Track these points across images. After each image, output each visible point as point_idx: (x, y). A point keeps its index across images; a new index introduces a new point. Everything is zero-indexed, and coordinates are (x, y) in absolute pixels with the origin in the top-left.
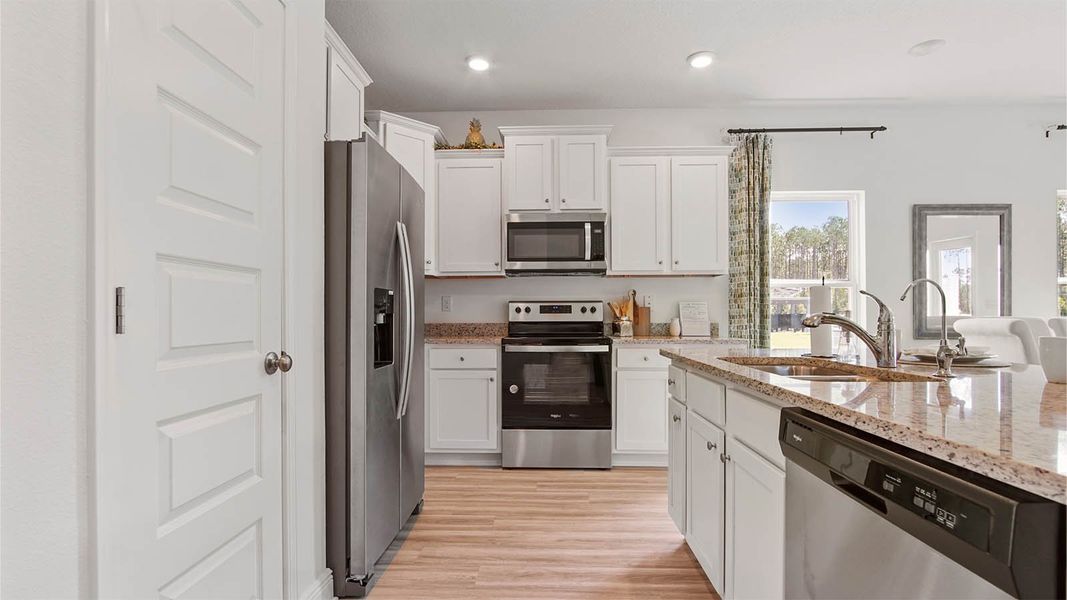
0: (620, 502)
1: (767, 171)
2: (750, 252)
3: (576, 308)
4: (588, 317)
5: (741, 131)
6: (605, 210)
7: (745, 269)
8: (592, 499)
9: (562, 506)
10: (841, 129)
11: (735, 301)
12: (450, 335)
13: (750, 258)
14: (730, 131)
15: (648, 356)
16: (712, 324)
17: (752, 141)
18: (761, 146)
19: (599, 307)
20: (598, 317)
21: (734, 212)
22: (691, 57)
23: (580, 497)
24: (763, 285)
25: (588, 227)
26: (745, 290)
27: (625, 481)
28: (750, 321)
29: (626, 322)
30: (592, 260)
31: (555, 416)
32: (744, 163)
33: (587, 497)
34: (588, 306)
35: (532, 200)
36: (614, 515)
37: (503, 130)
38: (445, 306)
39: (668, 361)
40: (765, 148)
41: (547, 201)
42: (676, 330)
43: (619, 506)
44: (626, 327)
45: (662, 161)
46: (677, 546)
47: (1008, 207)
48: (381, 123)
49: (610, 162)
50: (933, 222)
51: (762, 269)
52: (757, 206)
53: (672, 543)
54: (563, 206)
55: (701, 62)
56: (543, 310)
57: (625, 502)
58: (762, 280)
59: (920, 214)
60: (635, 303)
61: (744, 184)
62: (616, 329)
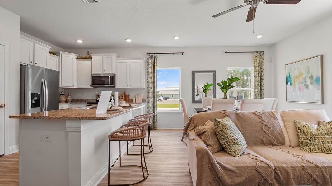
2: (151, 82)
5: (150, 54)
6: (114, 73)
11: (148, 94)
12: (83, 102)
13: (151, 84)
14: (147, 54)
16: (143, 99)
17: (152, 56)
21: (148, 73)
25: (110, 77)
30: (111, 84)
32: (150, 61)
35: (97, 71)
37: (91, 54)
38: (83, 95)
40: (155, 58)
41: (101, 71)
42: (134, 100)
45: (128, 62)
47: (215, 71)
48: (61, 54)
49: (116, 62)
50: (196, 75)
51: (154, 86)
54: (105, 72)
59: (194, 73)
61: (150, 66)
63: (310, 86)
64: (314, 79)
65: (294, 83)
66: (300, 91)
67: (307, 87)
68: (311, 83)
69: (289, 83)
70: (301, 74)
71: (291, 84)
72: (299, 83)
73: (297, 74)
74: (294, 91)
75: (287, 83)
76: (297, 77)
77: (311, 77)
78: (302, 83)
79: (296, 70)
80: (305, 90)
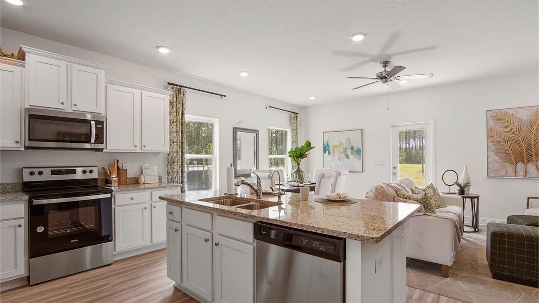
0: (130, 280)
1: (184, 105)
2: (177, 142)
3: (79, 170)
4: (88, 176)
5: (173, 84)
6: (103, 114)
7: (175, 150)
8: (111, 284)
9: (96, 294)
10: (212, 93)
11: (171, 165)
13: (177, 145)
14: (169, 83)
15: (133, 197)
16: (159, 176)
17: (178, 90)
18: (182, 93)
19: (95, 170)
20: (95, 175)
21: (171, 122)
22: (158, 47)
23: (104, 285)
24: (182, 158)
25: (93, 123)
26: (175, 160)
27: (125, 268)
28: (177, 174)
29: (114, 178)
30: (95, 143)
31: (74, 241)
32: (175, 100)
33: (108, 284)
34: (88, 169)
36: (131, 287)
37: (25, 48)
39: (165, 202)
40: (184, 95)
41: (62, 103)
43: (130, 282)
44: (115, 181)
45: (137, 92)
46: (172, 290)
47: (258, 131)
49: (106, 86)
50: (239, 134)
51: (182, 150)
52: (180, 121)
53: (169, 290)
54: (74, 108)
55: (164, 51)
56: (53, 173)
57: (133, 279)
58: (182, 155)
59: (235, 130)
60: (118, 167)
61: (175, 110)
62: (108, 182)
63: (351, 157)
64: (355, 150)
65: (334, 152)
66: (340, 160)
67: (347, 157)
68: (352, 154)
69: (327, 152)
70: (341, 144)
71: (329, 153)
72: (339, 153)
73: (337, 144)
74: (333, 160)
75: (325, 152)
76: (337, 147)
77: (352, 148)
78: (342, 152)
79: (336, 140)
80: (346, 160)
